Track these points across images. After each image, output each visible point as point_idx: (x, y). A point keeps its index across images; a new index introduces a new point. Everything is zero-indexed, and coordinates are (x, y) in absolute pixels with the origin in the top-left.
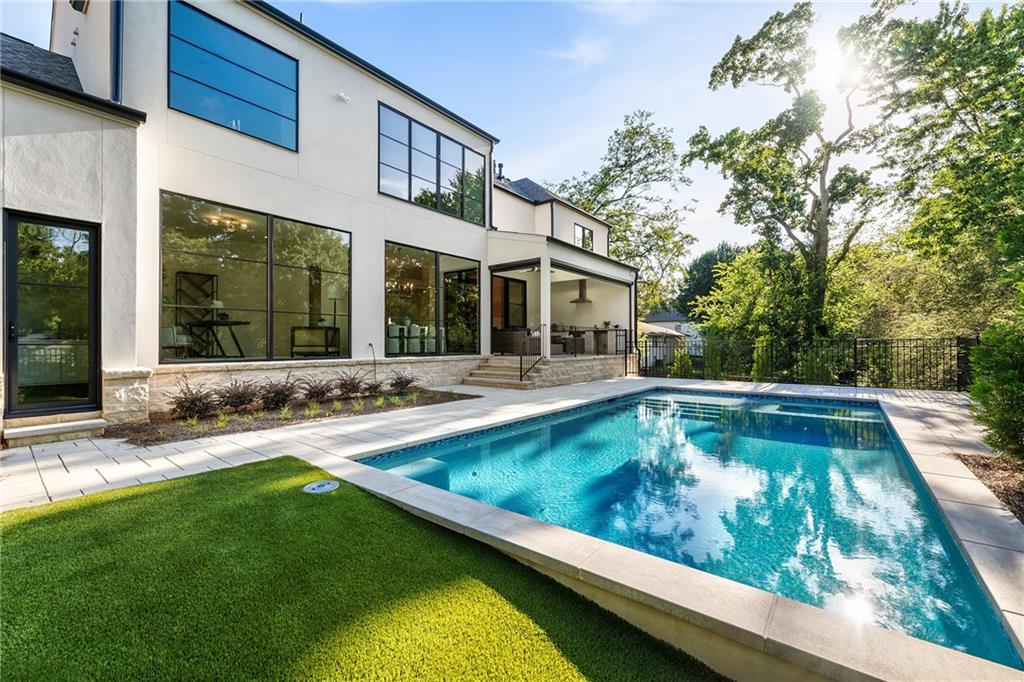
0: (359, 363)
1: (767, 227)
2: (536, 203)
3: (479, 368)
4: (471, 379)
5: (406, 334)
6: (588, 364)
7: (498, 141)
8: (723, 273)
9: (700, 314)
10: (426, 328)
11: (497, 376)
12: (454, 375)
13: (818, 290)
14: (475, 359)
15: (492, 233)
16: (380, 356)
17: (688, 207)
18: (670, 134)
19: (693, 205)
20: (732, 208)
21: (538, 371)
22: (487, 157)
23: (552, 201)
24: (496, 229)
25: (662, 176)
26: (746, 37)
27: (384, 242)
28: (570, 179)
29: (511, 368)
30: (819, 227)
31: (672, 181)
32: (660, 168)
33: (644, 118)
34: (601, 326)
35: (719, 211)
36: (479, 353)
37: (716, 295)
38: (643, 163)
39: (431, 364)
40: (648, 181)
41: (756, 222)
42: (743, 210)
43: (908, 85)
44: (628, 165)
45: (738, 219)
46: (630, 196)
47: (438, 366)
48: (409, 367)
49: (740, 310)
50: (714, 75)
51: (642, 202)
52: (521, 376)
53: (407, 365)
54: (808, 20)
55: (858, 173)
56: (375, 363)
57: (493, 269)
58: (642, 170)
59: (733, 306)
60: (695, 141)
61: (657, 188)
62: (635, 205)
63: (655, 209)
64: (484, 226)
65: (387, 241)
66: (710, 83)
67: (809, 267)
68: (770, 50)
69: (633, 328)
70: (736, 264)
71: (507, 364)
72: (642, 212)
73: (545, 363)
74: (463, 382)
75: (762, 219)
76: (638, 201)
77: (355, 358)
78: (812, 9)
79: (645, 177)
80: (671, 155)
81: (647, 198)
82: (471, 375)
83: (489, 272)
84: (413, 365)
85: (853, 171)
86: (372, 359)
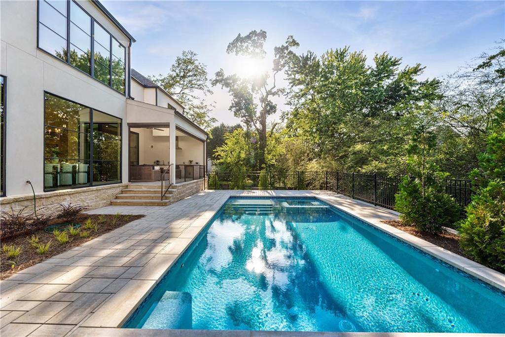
0: (16, 201)
1: (247, 120)
2: (145, 87)
3: (122, 192)
4: (118, 201)
5: (59, 170)
6: (191, 185)
7: (134, 41)
8: (228, 137)
9: (218, 156)
10: (77, 165)
11: (140, 198)
12: (105, 200)
13: (263, 146)
14: (119, 187)
15: (130, 101)
16: (40, 192)
17: (213, 105)
18: (205, 67)
19: (214, 104)
20: (234, 109)
21: (171, 193)
22: (127, 49)
23: (157, 87)
24: (133, 99)
25: (200, 87)
26: (243, 35)
27: (43, 92)
28: (152, 76)
29: (150, 191)
30: (263, 123)
31: (204, 91)
32: (199, 83)
33: (193, 55)
34: (187, 163)
35: (229, 110)
36: (121, 182)
37: (225, 147)
38: (190, 78)
39: (86, 194)
40: (192, 87)
41: (242, 117)
42: (237, 111)
43: (298, 76)
44: (184, 77)
45: (235, 114)
46: (183, 93)
47: (93, 194)
48: (68, 198)
49: (235, 154)
50: (229, 47)
51: (191, 98)
52: (162, 197)
53: (66, 197)
54: (264, 39)
55: (273, 104)
56: (34, 198)
57: (131, 125)
58: (190, 81)
59: (231, 152)
60: (218, 74)
61: (196, 92)
62: (187, 98)
63: (196, 102)
64: (125, 95)
65: (46, 92)
66: (227, 50)
67: (260, 138)
68: (250, 45)
69: (205, 164)
70: (234, 134)
71: (144, 189)
72: (190, 103)
73: (173, 187)
74: (111, 204)
75: (245, 116)
76: (188, 97)
77: (10, 196)
78: (267, 35)
79: (191, 85)
80: (204, 78)
81: (192, 96)
82: (117, 198)
83: (127, 127)
84: (71, 196)
85: (272, 103)
86: (32, 194)
